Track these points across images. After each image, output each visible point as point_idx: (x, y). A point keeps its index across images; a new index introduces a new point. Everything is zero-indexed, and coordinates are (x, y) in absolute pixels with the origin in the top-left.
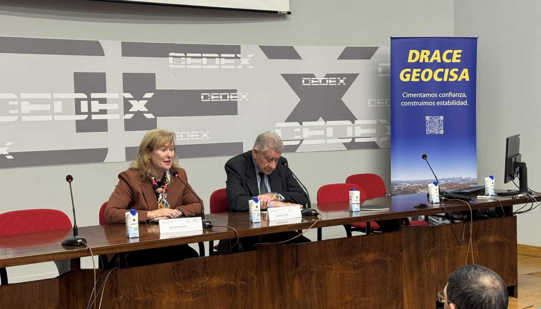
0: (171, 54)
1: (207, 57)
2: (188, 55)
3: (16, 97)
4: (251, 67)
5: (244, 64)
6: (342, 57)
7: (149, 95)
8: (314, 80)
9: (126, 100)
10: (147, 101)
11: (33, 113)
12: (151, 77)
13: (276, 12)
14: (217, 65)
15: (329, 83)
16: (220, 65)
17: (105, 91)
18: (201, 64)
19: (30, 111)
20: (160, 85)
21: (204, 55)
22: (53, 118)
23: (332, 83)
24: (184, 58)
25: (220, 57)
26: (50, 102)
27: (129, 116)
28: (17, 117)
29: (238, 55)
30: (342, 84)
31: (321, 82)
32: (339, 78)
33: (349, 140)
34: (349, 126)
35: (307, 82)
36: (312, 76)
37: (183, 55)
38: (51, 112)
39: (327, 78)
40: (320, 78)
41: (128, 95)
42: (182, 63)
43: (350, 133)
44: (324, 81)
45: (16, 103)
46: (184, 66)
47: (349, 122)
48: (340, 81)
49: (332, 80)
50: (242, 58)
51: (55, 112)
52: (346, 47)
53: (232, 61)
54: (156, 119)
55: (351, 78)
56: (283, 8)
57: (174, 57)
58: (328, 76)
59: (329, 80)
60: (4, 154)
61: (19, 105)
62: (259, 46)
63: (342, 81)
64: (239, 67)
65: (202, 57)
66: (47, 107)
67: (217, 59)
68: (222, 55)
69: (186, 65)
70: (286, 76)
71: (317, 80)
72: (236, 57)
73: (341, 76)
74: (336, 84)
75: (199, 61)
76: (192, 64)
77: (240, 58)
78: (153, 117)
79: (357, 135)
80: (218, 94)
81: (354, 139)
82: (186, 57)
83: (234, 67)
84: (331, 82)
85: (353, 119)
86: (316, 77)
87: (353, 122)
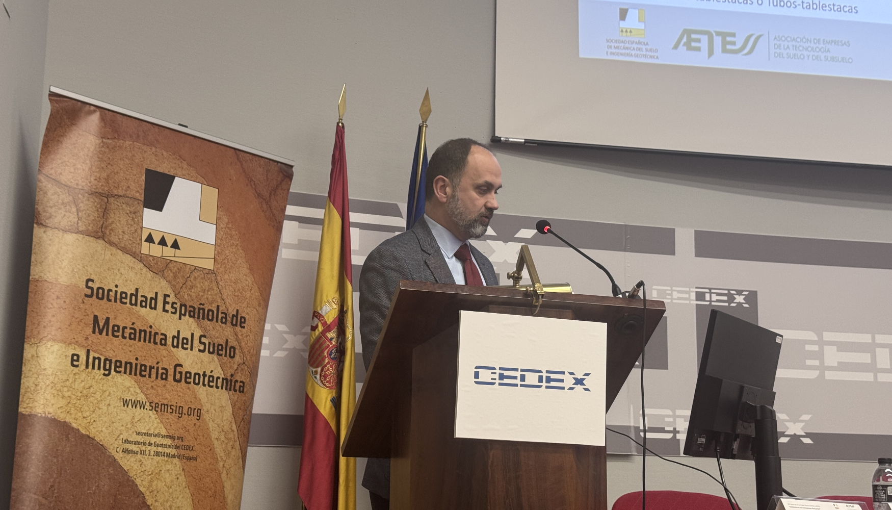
11: (842, 367)
38: (872, 367)
51: (878, 366)
61: (821, 351)
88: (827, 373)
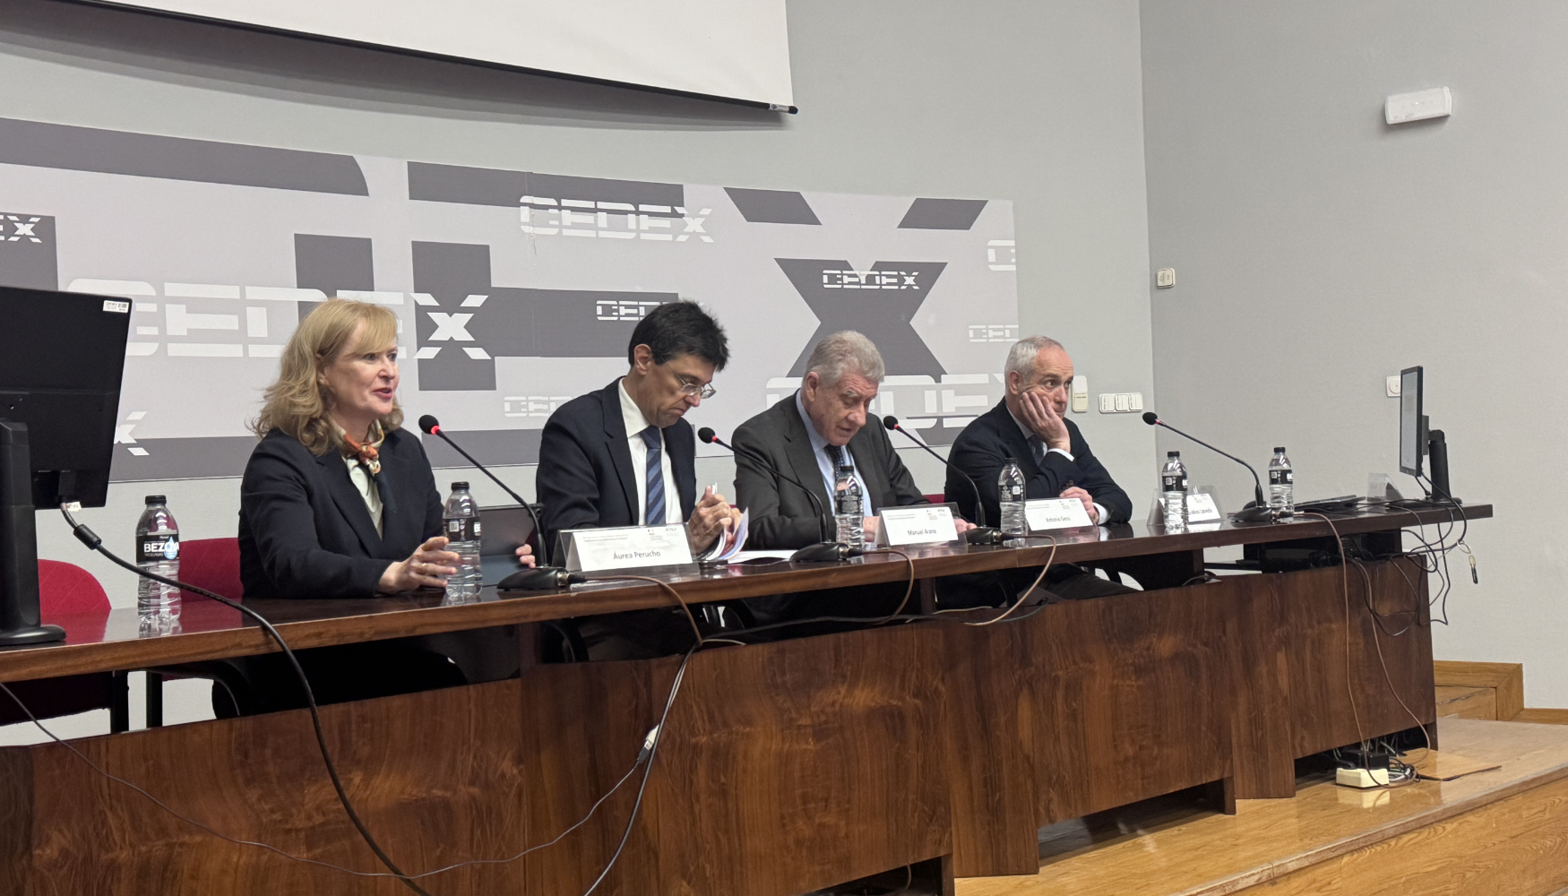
0: (525, 199)
1: (609, 212)
2: (565, 202)
3: (153, 293)
4: (707, 239)
5: (692, 231)
6: (908, 222)
7: (474, 301)
8: (850, 276)
9: (421, 311)
10: (471, 315)
11: (195, 336)
12: (479, 256)
13: (766, 106)
14: (632, 231)
15: (881, 285)
16: (638, 231)
17: (370, 287)
18: (594, 227)
19: (188, 330)
20: (502, 276)
21: (601, 205)
22: (246, 351)
23: (888, 284)
24: (556, 211)
25: (638, 213)
26: (238, 308)
27: (430, 353)
28: (157, 345)
29: (679, 210)
30: (910, 286)
31: (863, 281)
32: (903, 273)
33: (931, 423)
34: (929, 388)
35: (832, 279)
36: (844, 265)
37: (553, 202)
38: (240, 336)
39: (877, 273)
40: (862, 273)
41: (427, 299)
42: (551, 222)
43: (931, 409)
44: (870, 280)
45: (152, 308)
46: (554, 231)
47: (927, 380)
48: (905, 280)
49: (888, 276)
50: (687, 216)
51: (251, 334)
52: (918, 200)
53: (666, 223)
54: (492, 362)
55: (929, 273)
56: (780, 97)
57: (532, 206)
58: (879, 266)
59: (881, 275)
60: (123, 442)
61: (162, 312)
62: (725, 188)
63: (909, 280)
64: (682, 238)
65: (595, 210)
66: (231, 322)
67: (632, 217)
68: (642, 208)
69: (561, 227)
70: (788, 266)
71: (855, 276)
72: (674, 214)
73: (909, 267)
74: (896, 287)
75: (588, 218)
76: (575, 226)
77: (682, 216)
78: (489, 358)
79: (947, 410)
80: (636, 303)
81: (940, 419)
82: (560, 208)
83: (669, 237)
84: (886, 281)
85: (937, 372)
86: (852, 270)
87: (938, 380)
88: (170, 346)
